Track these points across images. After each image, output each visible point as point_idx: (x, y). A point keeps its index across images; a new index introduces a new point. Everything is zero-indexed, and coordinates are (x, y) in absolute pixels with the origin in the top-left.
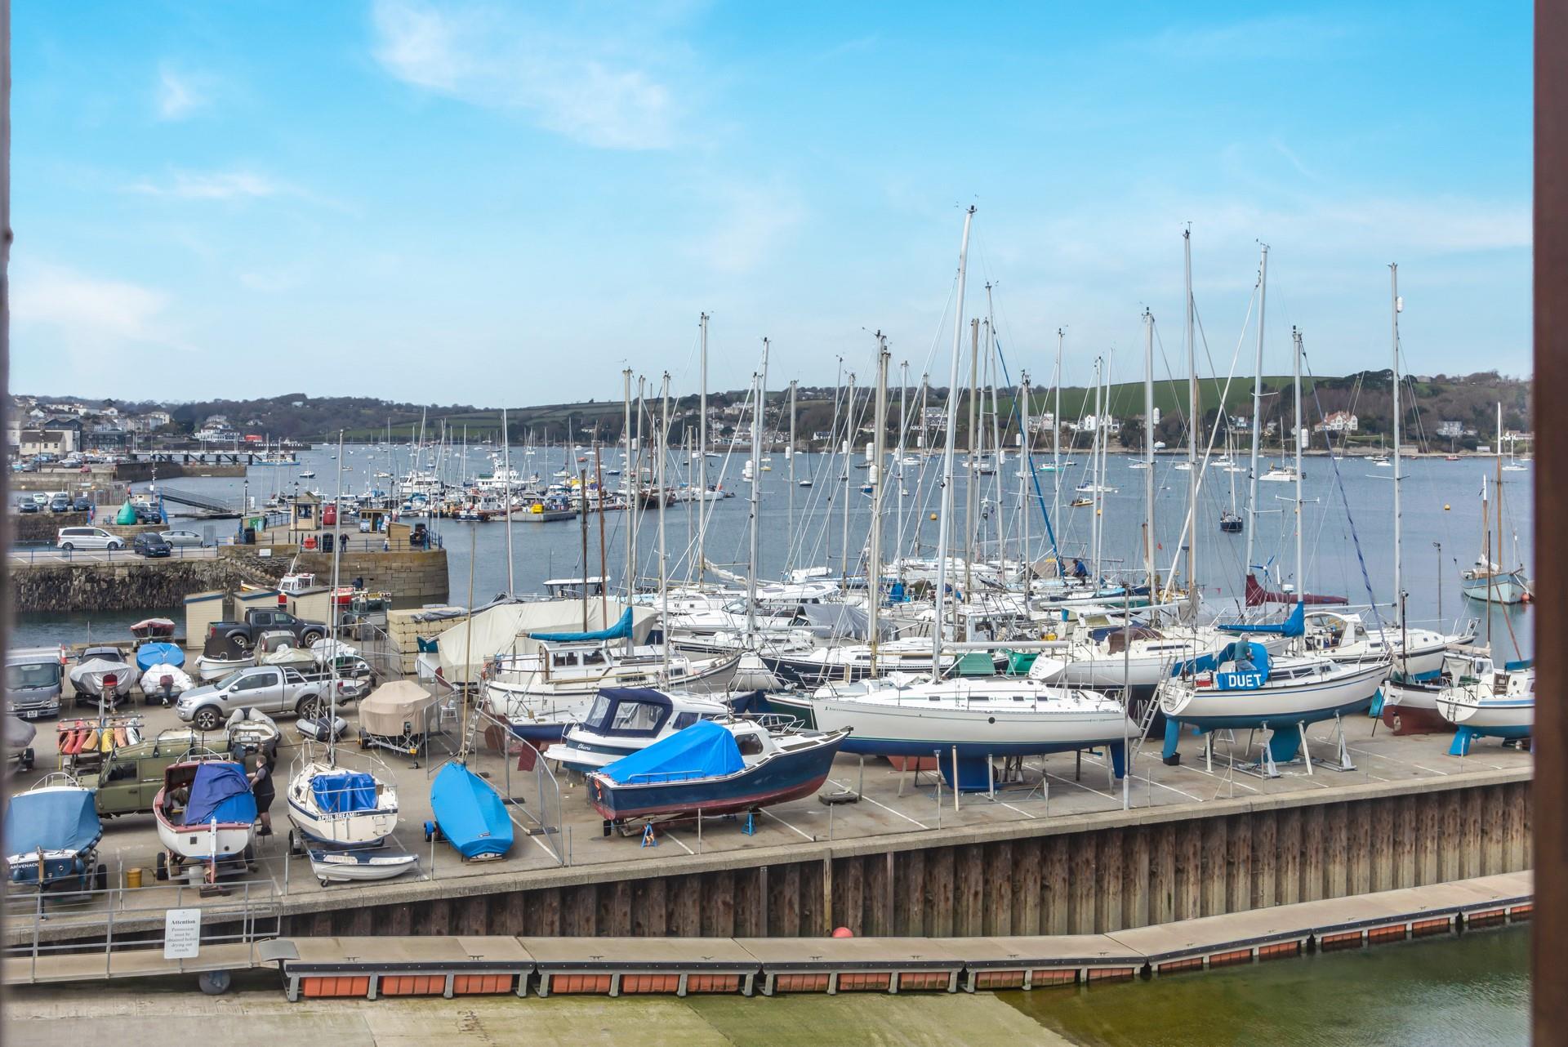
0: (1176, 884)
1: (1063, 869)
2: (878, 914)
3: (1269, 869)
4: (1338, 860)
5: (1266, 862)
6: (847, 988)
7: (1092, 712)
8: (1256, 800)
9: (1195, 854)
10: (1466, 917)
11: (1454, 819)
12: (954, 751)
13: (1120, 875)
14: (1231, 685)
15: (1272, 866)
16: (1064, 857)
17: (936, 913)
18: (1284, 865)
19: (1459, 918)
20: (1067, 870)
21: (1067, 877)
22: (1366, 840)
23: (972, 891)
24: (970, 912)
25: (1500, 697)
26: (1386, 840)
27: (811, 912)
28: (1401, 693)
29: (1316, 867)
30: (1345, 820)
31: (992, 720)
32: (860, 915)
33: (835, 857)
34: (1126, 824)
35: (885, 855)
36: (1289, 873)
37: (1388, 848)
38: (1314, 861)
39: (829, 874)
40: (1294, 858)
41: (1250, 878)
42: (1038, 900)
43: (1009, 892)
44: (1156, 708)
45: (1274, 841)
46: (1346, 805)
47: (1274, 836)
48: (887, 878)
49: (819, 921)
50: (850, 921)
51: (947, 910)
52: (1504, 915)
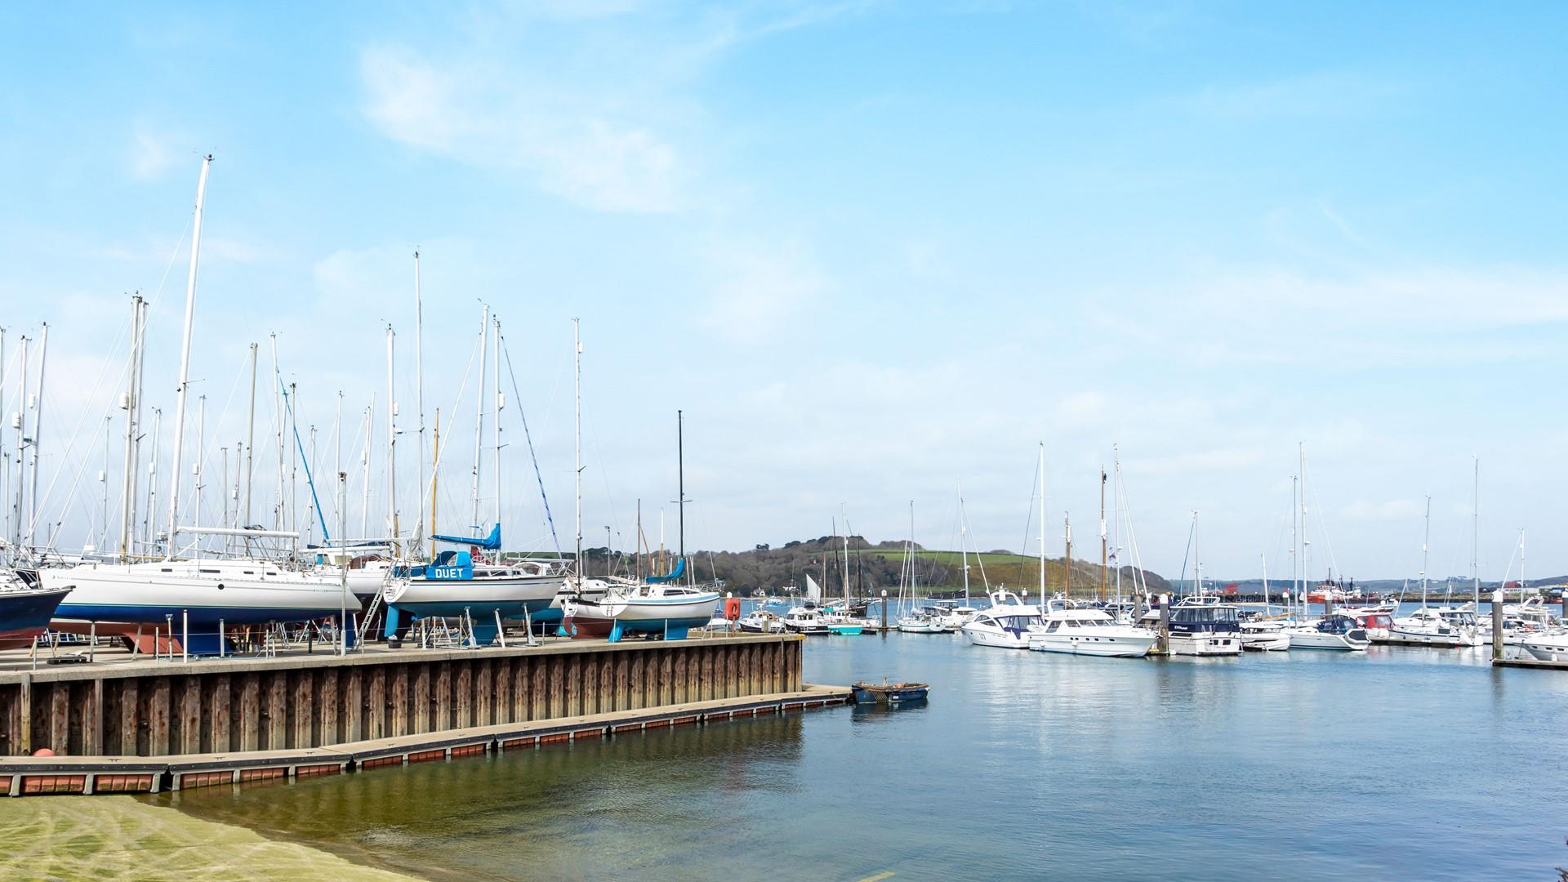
0: (386, 717)
1: (281, 701)
2: (87, 737)
3: (465, 706)
4: (520, 701)
5: (463, 700)
6: (33, 790)
7: (316, 584)
8: (452, 652)
9: (402, 692)
10: (614, 729)
11: (608, 674)
12: (185, 615)
13: (335, 707)
14: (437, 577)
15: (468, 704)
16: (283, 691)
17: (151, 738)
18: (478, 705)
19: (609, 730)
20: (284, 702)
21: (285, 708)
22: (543, 687)
23: (189, 718)
24: (188, 737)
25: (643, 598)
26: (557, 687)
27: (8, 736)
28: (576, 607)
29: (504, 706)
30: (526, 671)
31: (221, 587)
32: (65, 737)
33: (35, 681)
34: (340, 664)
35: (92, 682)
36: (482, 710)
37: (559, 693)
38: (502, 701)
39: (28, 696)
40: (486, 699)
41: (449, 713)
42: (256, 727)
43: (228, 720)
44: (380, 599)
45: (470, 685)
46: (527, 659)
47: (470, 680)
48: (95, 703)
49: (16, 743)
50: (54, 744)
51: (163, 734)
52: (641, 729)
